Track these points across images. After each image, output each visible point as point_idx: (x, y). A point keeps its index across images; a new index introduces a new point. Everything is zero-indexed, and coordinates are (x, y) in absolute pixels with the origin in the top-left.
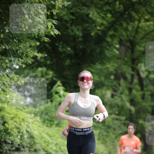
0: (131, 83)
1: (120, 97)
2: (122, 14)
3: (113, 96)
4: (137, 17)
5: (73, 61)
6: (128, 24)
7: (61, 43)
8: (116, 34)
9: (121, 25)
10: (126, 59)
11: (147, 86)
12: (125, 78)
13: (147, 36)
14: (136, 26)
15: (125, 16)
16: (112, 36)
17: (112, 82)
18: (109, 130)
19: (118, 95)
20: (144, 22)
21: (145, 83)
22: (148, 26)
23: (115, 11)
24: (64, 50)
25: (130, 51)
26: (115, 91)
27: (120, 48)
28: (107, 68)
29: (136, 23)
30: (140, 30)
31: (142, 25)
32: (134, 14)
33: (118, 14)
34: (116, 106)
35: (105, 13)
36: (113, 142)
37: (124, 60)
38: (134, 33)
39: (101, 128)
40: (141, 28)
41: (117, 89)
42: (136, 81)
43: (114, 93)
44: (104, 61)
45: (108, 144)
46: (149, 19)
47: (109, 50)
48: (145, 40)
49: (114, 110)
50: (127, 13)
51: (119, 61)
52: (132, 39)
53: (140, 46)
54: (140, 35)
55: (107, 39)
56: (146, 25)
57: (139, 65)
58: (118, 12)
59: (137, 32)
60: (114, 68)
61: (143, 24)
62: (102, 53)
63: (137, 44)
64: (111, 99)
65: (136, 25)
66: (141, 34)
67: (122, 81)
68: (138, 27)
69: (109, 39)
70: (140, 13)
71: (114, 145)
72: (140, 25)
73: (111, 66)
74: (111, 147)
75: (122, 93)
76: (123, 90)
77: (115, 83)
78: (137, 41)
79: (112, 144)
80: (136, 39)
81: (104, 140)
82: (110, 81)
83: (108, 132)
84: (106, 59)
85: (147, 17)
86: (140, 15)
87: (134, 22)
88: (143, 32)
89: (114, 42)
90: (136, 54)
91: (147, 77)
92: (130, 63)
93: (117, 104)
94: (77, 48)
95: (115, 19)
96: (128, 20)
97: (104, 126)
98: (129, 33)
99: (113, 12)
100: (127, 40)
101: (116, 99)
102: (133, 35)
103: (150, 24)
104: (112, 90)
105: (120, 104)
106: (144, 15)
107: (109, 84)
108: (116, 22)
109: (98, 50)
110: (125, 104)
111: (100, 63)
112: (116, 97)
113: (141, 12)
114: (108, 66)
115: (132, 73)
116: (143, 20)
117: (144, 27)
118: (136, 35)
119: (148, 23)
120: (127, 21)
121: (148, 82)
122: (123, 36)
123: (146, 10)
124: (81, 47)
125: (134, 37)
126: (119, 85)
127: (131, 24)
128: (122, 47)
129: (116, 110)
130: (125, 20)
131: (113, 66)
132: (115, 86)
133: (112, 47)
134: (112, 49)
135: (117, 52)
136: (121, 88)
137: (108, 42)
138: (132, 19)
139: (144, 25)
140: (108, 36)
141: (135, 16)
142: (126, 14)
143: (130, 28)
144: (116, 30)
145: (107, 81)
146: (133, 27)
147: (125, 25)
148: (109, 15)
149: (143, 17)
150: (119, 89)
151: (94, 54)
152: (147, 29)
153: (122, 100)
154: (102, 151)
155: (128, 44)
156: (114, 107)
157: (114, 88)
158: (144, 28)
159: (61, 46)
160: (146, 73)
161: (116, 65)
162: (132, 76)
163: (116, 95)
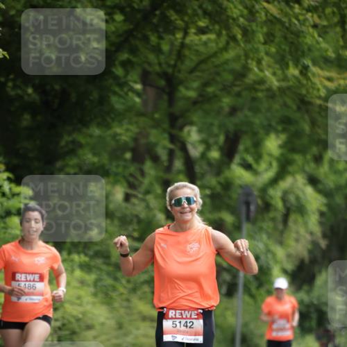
0: (169, 169)
1: (143, 200)
2: (147, 15)
3: (127, 198)
4: (179, 23)
5: (39, 118)
6: (161, 38)
7: (12, 77)
8: (134, 59)
9: (146, 39)
10: (157, 116)
11: (203, 175)
12: (155, 159)
13: (203, 66)
14: (177, 43)
15: (155, 21)
16: (126, 65)
17: (125, 167)
18: (119, 275)
19: (140, 196)
20: (196, 34)
21: (197, 169)
22: (205, 44)
23: (133, 8)
24: (19, 92)
25: (165, 97)
26: (132, 186)
27: (144, 89)
28: (115, 136)
29: (179, 35)
30: (186, 52)
31: (192, 41)
32: (173, 16)
33: (139, 16)
34: (135, 220)
35: (109, 11)
36: (128, 300)
37: (153, 119)
38: (174, 57)
39: (100, 269)
40: (189, 47)
41: (136, 183)
42: (178, 164)
43: (130, 191)
44: (109, 120)
45: (116, 305)
46: (207, 27)
47: (120, 96)
48: (198, 74)
49: (130, 228)
50: (157, 12)
51: (142, 120)
52: (170, 70)
53: (187, 88)
54: (188, 64)
55: (114, 70)
56: (200, 40)
57: (186, 129)
58: (139, 11)
59: (180, 56)
60: (129, 134)
61: (193, 38)
62: (103, 100)
63: (181, 82)
64: (124, 205)
65: (180, 41)
66: (190, 61)
67: (148, 166)
68: (183, 45)
69: (119, 71)
70: (186, 14)
71: (128, 308)
72: (188, 40)
73: (124, 132)
74: (122, 311)
75: (148, 192)
76: (151, 184)
77: (132, 169)
78: (181, 76)
79: (125, 304)
80: (179, 71)
81: (106, 294)
82: (122, 163)
83: (116, 279)
84: (113, 116)
85: (202, 24)
86: (186, 19)
87: (174, 35)
88: (194, 58)
89: (129, 77)
90: (180, 105)
91: (203, 155)
92: (166, 125)
93: (137, 216)
94: (48, 87)
95: (131, 27)
96: (161, 30)
97: (108, 264)
98: (162, 58)
99: (128, 9)
100: (158, 74)
101: (134, 205)
102: (172, 62)
103: (209, 39)
104: (125, 184)
105: (143, 215)
106: (196, 18)
107: (120, 170)
108: (135, 33)
109: (95, 95)
110: (154, 216)
111: (99, 125)
112: (134, 200)
113: (190, 11)
114: (118, 130)
115: (171, 146)
116: (193, 30)
117: (197, 45)
118: (179, 63)
119: (204, 38)
120: (158, 32)
121: (205, 167)
122: (150, 64)
123: (200, 7)
124: (57, 87)
125: (175, 66)
126: (143, 174)
127: (168, 37)
128: (148, 88)
129: (134, 230)
130: (155, 29)
131: (127, 130)
132: (131, 175)
133: (125, 89)
134: (127, 94)
135: (137, 100)
136: (146, 181)
137: (116, 78)
138: (169, 28)
139: (196, 42)
140: (117, 63)
141: (176, 20)
142: (155, 15)
143: (165, 47)
144: (134, 51)
145: (114, 164)
146: (172, 44)
147: (154, 39)
148: (119, 17)
149: (194, 23)
150: (141, 183)
151: (87, 103)
152: (202, 49)
153: (148, 207)
154: (102, 319)
155: (162, 83)
156: (131, 223)
157: (131, 179)
158: (196, 48)
159: (10, 84)
160: (201, 148)
161: (134, 129)
162: (171, 154)
163: (135, 196)
